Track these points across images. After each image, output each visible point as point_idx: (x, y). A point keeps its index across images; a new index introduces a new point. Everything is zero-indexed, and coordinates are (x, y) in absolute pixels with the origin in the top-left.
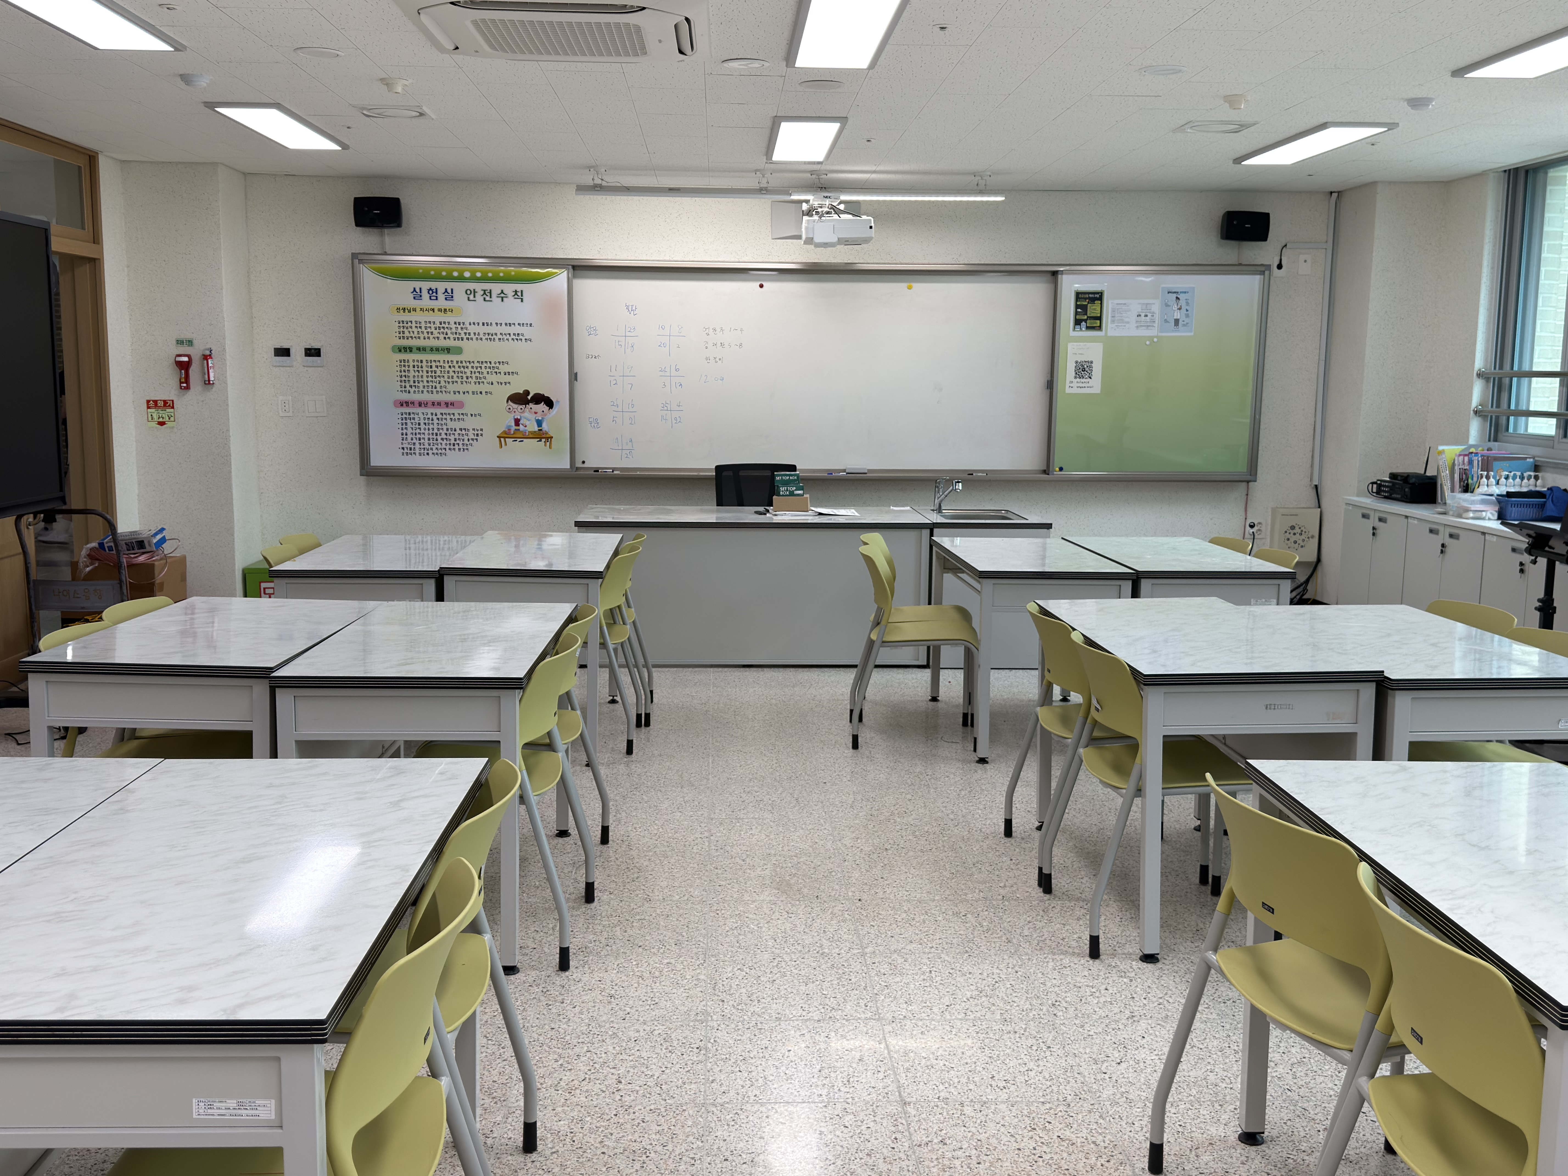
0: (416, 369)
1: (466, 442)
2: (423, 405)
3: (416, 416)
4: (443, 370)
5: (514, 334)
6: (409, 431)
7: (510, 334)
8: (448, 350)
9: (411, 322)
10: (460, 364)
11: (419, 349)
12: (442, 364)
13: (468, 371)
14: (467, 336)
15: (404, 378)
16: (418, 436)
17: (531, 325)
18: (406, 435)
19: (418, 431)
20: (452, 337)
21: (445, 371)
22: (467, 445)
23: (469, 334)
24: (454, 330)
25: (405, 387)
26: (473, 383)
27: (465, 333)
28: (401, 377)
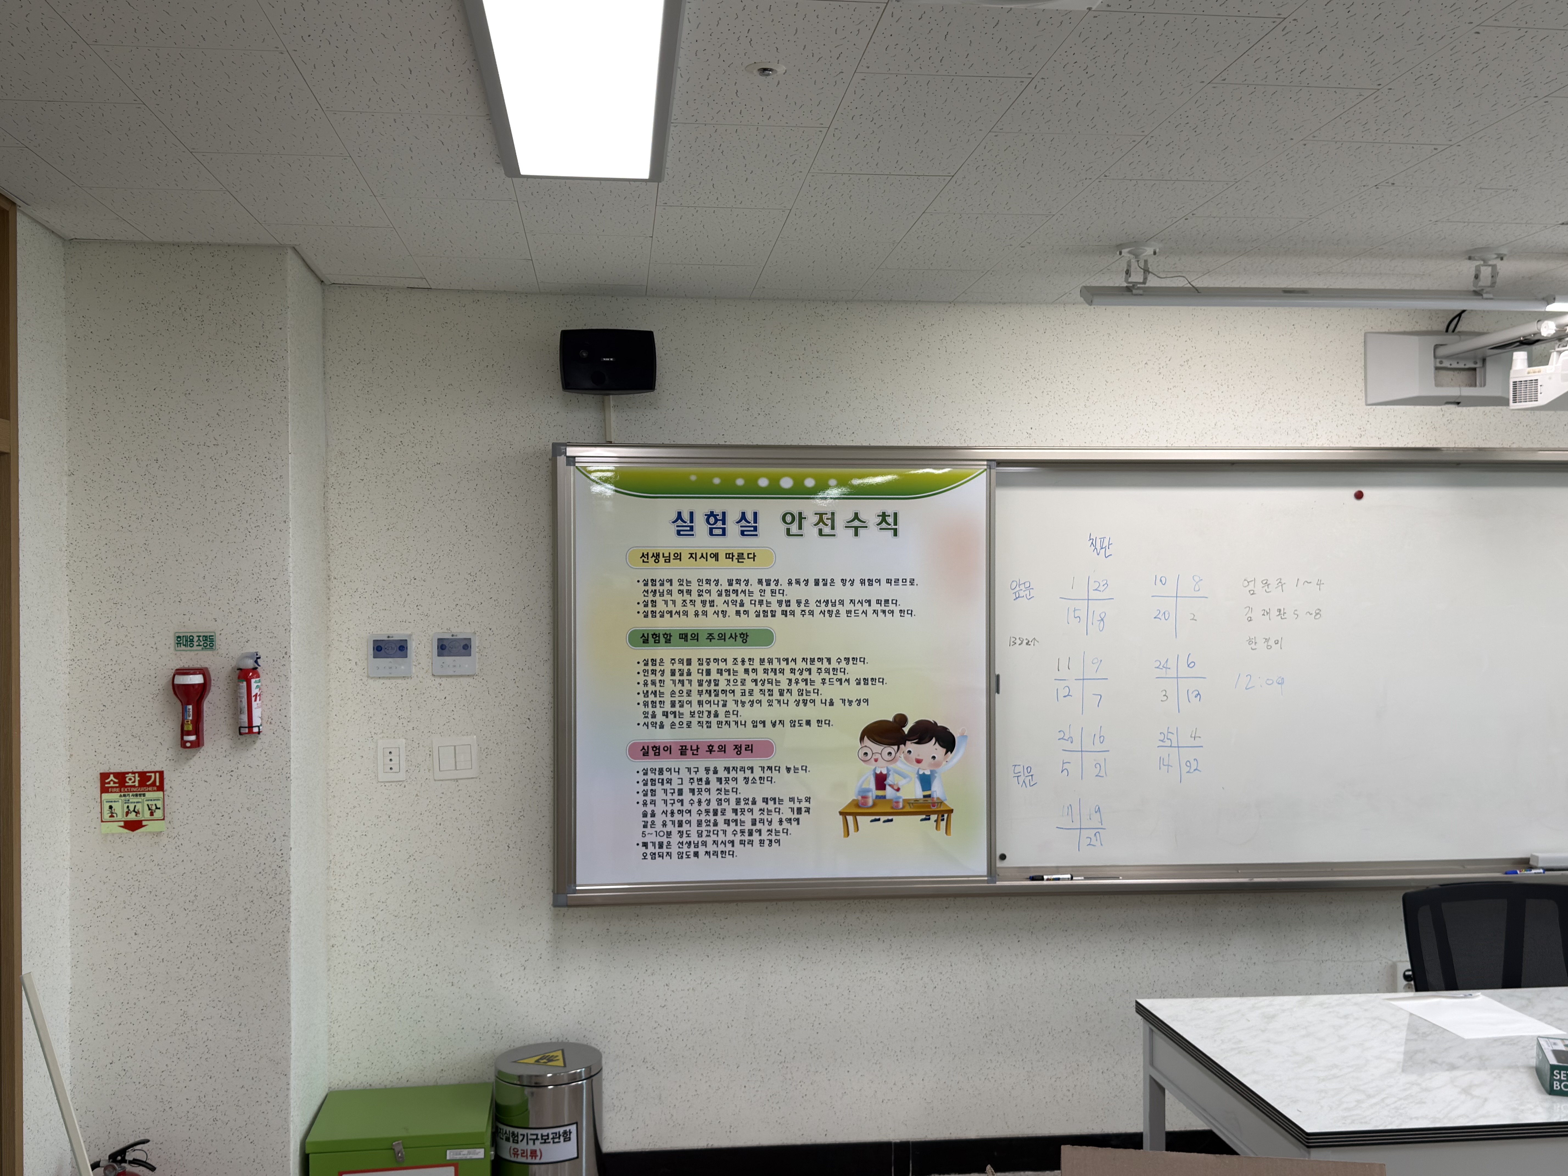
0: (677, 677)
1: (775, 825)
2: (689, 752)
3: (674, 776)
4: (732, 678)
5: (878, 602)
6: (660, 807)
7: (869, 602)
8: (743, 637)
9: (671, 581)
10: (767, 665)
11: (684, 636)
12: (730, 665)
13: (783, 679)
14: (784, 607)
15: (651, 698)
16: (677, 817)
17: (912, 582)
18: (653, 815)
19: (677, 806)
20: (752, 609)
21: (735, 681)
22: (777, 832)
23: (788, 602)
24: (757, 597)
25: (654, 716)
26: (792, 704)
27: (780, 602)
28: (646, 694)
